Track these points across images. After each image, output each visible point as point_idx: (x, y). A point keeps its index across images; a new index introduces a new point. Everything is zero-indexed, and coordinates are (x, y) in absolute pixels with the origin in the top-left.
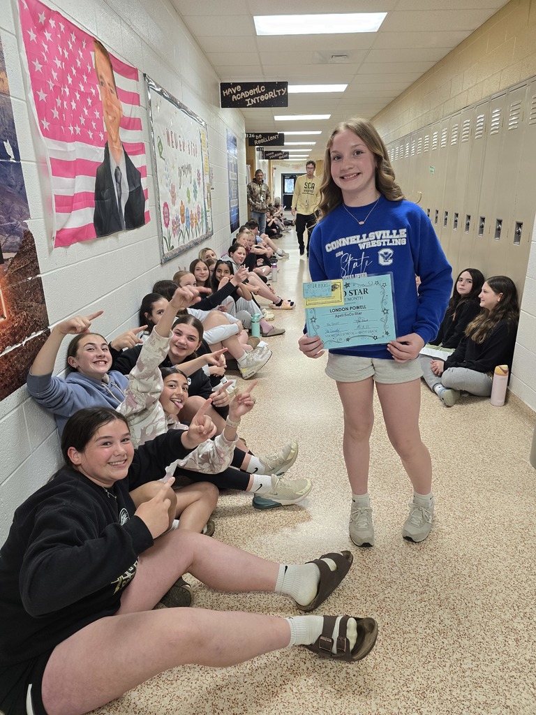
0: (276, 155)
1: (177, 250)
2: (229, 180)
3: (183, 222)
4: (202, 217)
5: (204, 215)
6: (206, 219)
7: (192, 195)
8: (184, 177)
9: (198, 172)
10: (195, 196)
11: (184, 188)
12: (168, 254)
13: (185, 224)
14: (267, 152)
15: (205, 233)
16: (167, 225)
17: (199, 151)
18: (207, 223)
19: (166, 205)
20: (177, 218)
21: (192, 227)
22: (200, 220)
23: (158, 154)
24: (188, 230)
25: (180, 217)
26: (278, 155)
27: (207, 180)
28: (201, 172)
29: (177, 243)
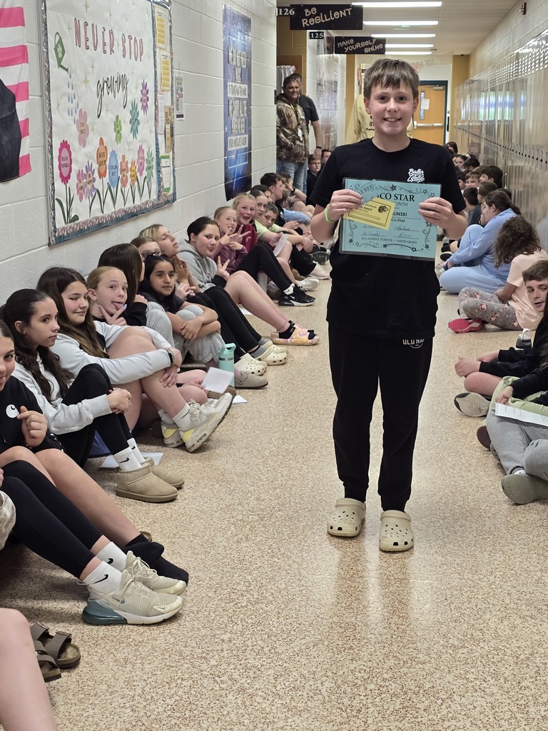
0: (358, 45)
1: (84, 223)
2: (227, 102)
3: (102, 175)
4: (150, 168)
5: (154, 164)
6: (159, 171)
7: (126, 128)
8: (108, 97)
9: (145, 86)
10: (134, 131)
11: (108, 117)
12: (64, 229)
13: (106, 179)
14: (339, 39)
15: (154, 196)
16: (65, 179)
17: (148, 49)
18: (160, 180)
19: (65, 145)
20: (89, 168)
21: (124, 185)
22: (145, 173)
23: (53, 61)
24: (114, 190)
25: (95, 166)
26: (363, 44)
27: (165, 100)
28: (151, 86)
29: (84, 211)
